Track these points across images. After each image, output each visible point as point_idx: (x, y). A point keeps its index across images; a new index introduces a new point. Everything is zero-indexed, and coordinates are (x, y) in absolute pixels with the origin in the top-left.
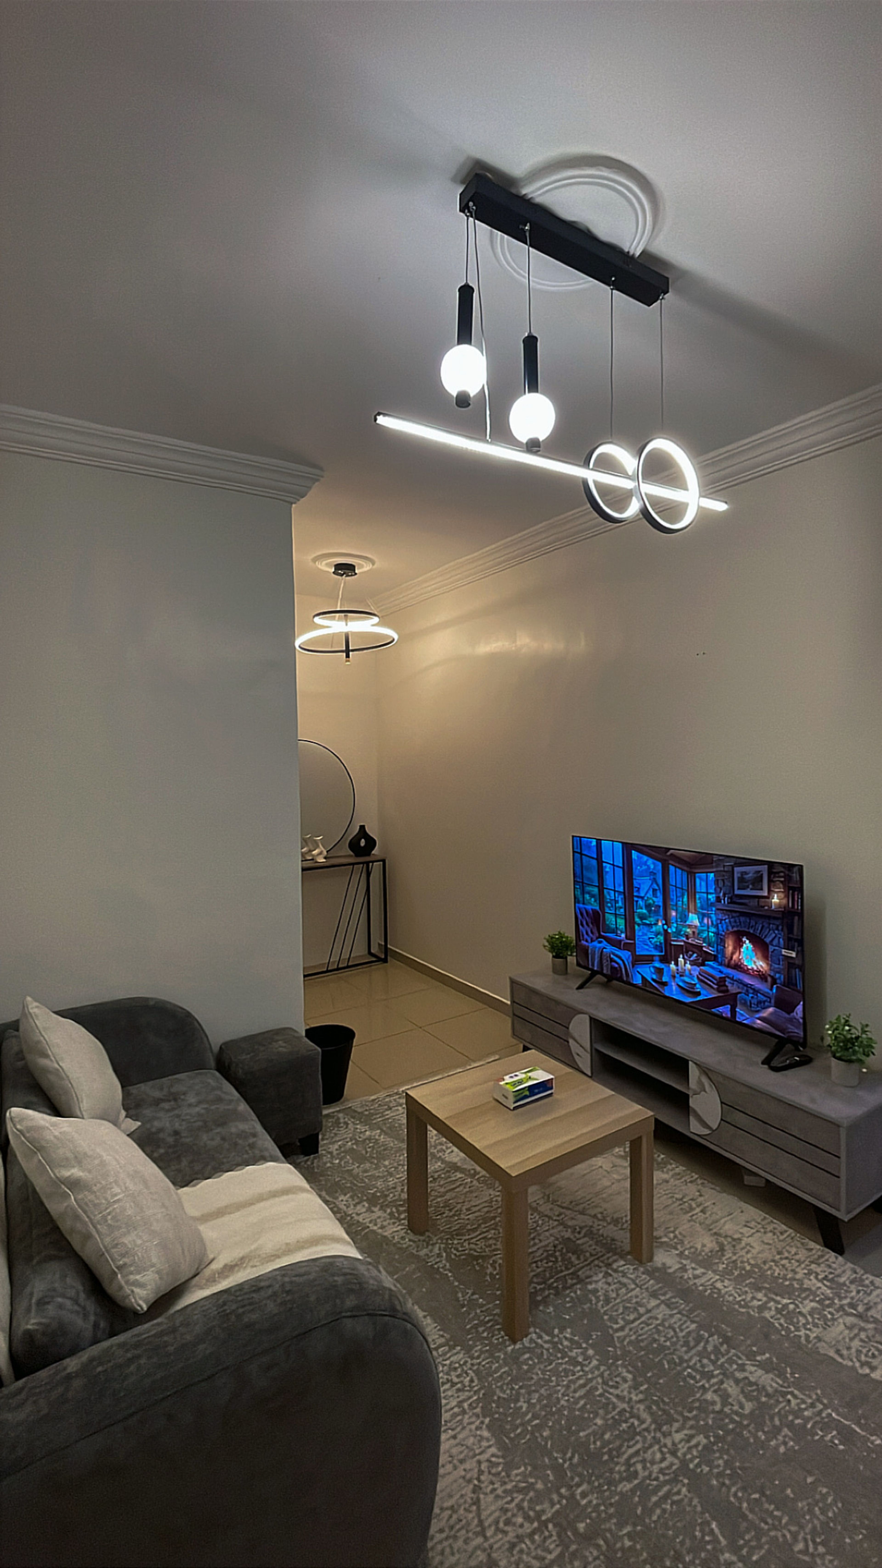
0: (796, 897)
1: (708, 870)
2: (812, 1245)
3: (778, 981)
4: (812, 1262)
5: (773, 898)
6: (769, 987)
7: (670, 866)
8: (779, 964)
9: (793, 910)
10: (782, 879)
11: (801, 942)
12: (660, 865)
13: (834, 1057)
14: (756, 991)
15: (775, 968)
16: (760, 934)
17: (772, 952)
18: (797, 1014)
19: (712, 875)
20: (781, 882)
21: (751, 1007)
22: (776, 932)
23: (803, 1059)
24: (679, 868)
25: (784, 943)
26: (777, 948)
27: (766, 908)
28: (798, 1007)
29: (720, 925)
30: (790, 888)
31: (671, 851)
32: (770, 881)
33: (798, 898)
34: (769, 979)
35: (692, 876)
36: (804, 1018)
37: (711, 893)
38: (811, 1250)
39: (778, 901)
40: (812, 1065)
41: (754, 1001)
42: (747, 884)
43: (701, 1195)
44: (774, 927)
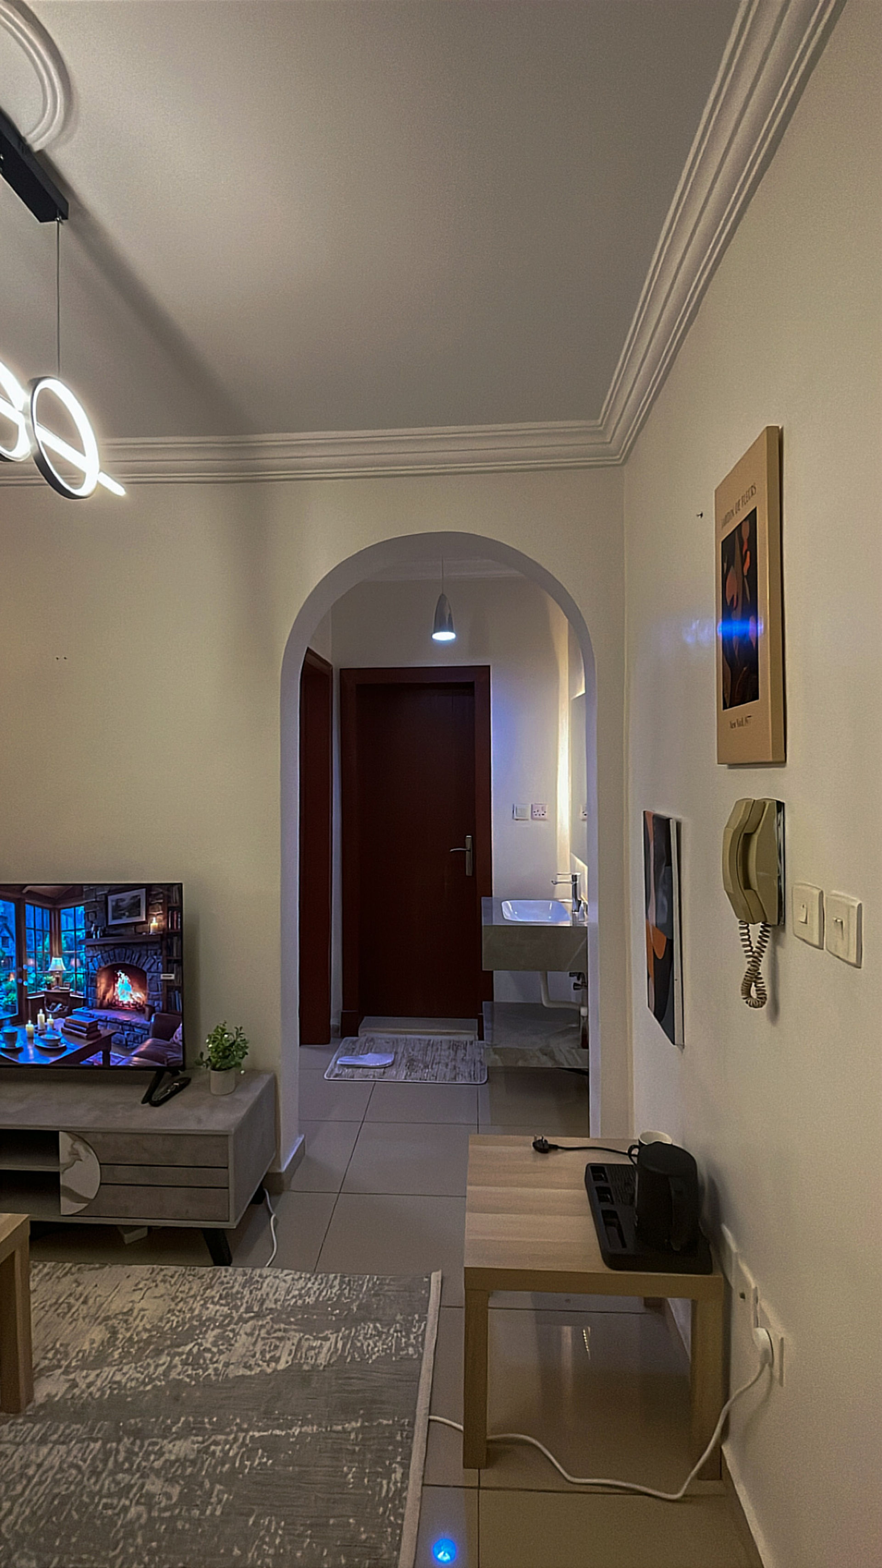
0: (175, 916)
1: (74, 904)
2: (203, 1270)
3: (157, 1008)
4: (206, 1289)
5: (151, 922)
6: (147, 1018)
7: (27, 906)
8: (158, 991)
9: (173, 931)
10: (161, 901)
11: (180, 962)
12: (12, 907)
13: (214, 1069)
14: (132, 1026)
15: (153, 996)
16: (137, 963)
17: (150, 980)
18: (176, 1038)
19: (81, 908)
20: (160, 903)
21: (126, 1045)
22: (155, 957)
23: (182, 1083)
24: (38, 906)
25: (163, 967)
26: (156, 974)
27: (144, 934)
28: (178, 1030)
29: (90, 964)
30: (169, 909)
31: (28, 888)
32: (149, 905)
33: (177, 917)
34: (147, 1009)
35: (55, 912)
36: (183, 1041)
37: (81, 929)
38: (202, 1277)
39: (157, 924)
40: (191, 1085)
41: (131, 1038)
42: (123, 912)
43: (79, 1285)
44: (153, 952)
